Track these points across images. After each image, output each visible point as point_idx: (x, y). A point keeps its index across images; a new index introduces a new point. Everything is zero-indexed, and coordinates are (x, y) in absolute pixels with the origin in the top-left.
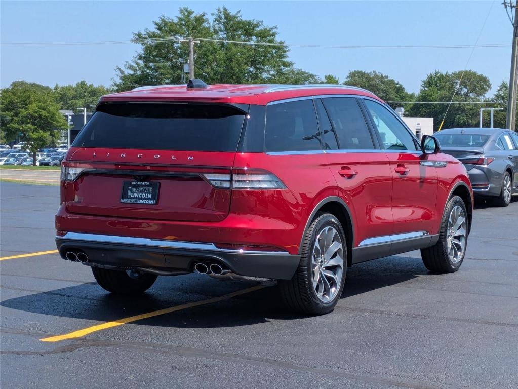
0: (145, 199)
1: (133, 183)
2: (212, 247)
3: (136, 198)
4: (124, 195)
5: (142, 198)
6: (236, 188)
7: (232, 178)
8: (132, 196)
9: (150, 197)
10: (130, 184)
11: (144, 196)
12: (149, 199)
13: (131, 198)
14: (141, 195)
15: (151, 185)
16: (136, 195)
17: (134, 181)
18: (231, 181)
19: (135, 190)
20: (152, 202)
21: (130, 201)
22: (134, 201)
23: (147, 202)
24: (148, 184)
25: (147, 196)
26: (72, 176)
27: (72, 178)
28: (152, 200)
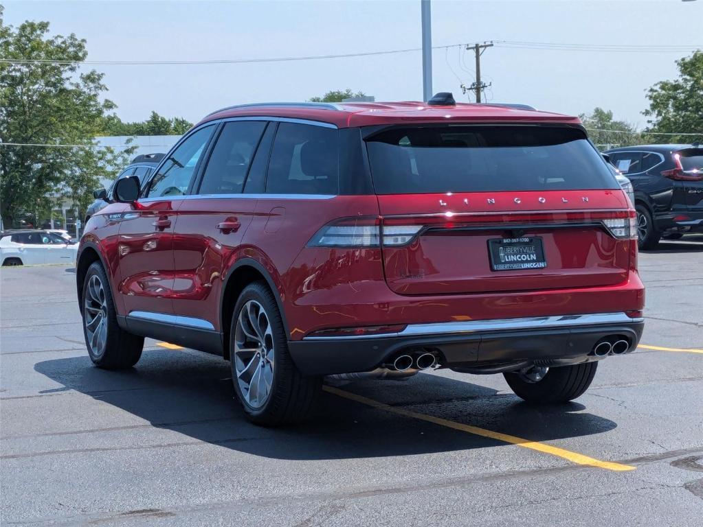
0: (527, 261)
1: (505, 241)
3: (514, 262)
4: (497, 259)
5: (523, 262)
8: (507, 260)
9: (535, 258)
10: (500, 242)
11: (525, 257)
12: (533, 261)
13: (506, 263)
14: (520, 258)
15: (531, 242)
16: (513, 258)
17: (506, 239)
19: (509, 250)
20: (542, 265)
21: (507, 267)
22: (515, 266)
23: (534, 265)
24: (527, 240)
25: (530, 257)
26: (400, 238)
27: (400, 242)
28: (541, 261)
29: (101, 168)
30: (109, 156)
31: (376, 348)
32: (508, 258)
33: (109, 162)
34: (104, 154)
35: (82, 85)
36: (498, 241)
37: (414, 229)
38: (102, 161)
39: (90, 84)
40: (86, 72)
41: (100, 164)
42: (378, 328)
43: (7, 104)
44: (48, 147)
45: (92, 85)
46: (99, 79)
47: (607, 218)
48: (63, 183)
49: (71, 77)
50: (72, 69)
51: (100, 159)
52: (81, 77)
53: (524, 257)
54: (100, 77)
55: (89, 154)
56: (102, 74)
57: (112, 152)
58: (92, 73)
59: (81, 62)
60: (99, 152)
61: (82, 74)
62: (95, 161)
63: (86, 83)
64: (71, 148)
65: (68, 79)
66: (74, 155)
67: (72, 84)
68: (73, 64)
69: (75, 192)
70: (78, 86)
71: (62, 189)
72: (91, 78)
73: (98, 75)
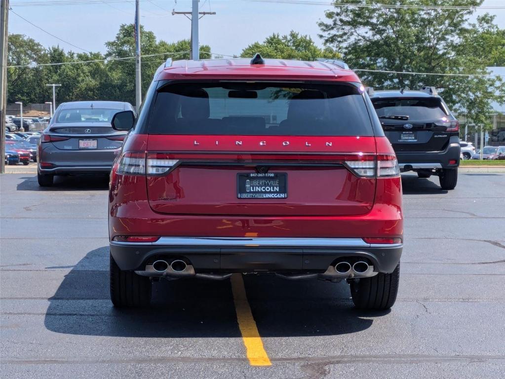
0: (270, 192)
1: (252, 175)
2: (360, 242)
3: (258, 192)
4: (242, 190)
5: (266, 192)
6: (382, 176)
7: (376, 165)
8: (252, 190)
9: (278, 190)
10: (248, 176)
12: (276, 192)
13: (250, 192)
14: (264, 189)
15: (276, 177)
16: (258, 189)
17: (253, 173)
18: (375, 169)
19: (255, 182)
20: (282, 196)
21: (249, 196)
22: (257, 196)
23: (275, 196)
24: (272, 175)
25: (273, 189)
26: (160, 169)
27: (160, 172)
28: (282, 193)
29: (491, 93)
30: (498, 84)
31: (137, 253)
32: (253, 189)
33: (497, 88)
34: (493, 81)
35: (477, 26)
36: (246, 175)
37: (172, 163)
38: (492, 87)
39: (485, 24)
40: (482, 15)
41: (490, 90)
42: (150, 238)
43: (414, 41)
44: (445, 76)
45: (486, 25)
46: (491, 20)
47: (348, 160)
48: (459, 105)
49: (468, 19)
50: (470, 13)
51: (491, 85)
52: (478, 20)
53: (268, 189)
54: (492, 18)
55: (481, 82)
56: (494, 16)
57: (500, 80)
58: (486, 16)
59: (477, 7)
60: (489, 80)
61: (479, 16)
62: (486, 87)
63: (481, 23)
64: (468, 77)
65: (466, 20)
66: (468, 82)
67: (470, 24)
68: (471, 8)
69: (469, 112)
70: (474, 26)
71: (459, 109)
72: (485, 19)
73: (491, 17)
